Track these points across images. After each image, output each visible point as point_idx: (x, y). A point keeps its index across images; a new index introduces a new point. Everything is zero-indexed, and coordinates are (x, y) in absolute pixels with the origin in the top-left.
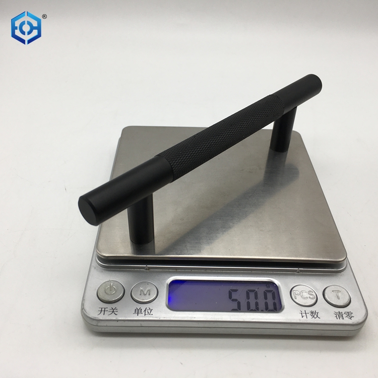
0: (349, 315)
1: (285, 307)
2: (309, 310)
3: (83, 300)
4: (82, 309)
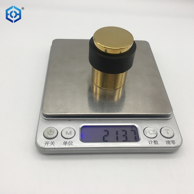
0: (173, 142)
1: (141, 139)
2: (153, 140)
3: (36, 138)
4: (36, 143)
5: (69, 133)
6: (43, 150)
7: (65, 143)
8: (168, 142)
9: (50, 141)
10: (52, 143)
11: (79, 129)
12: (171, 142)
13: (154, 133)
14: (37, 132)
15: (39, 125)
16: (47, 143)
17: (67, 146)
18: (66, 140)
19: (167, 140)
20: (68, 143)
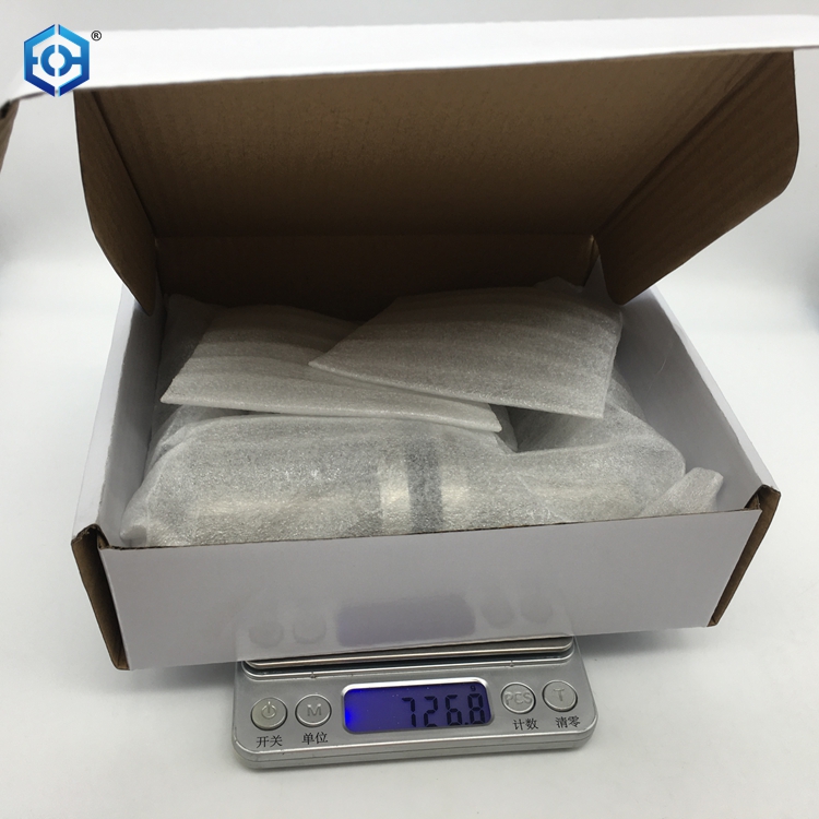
6: (254, 759)
7: (308, 739)
8: (562, 723)
9: (270, 734)
10: (277, 741)
11: (340, 699)
12: (568, 722)
13: (528, 701)
16: (262, 742)
18: (308, 731)
19: (560, 715)
20: (314, 737)
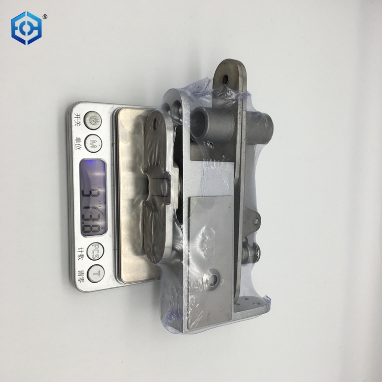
2: (84, 253)
3: (86, 102)
4: (79, 103)
5: (94, 144)
14: (95, 102)
15: (105, 105)
17: (74, 142)
